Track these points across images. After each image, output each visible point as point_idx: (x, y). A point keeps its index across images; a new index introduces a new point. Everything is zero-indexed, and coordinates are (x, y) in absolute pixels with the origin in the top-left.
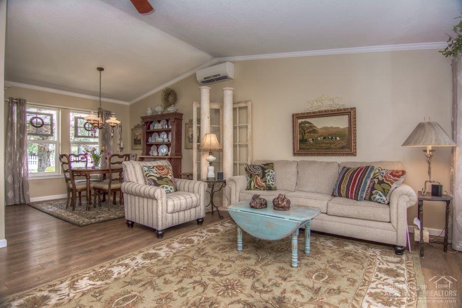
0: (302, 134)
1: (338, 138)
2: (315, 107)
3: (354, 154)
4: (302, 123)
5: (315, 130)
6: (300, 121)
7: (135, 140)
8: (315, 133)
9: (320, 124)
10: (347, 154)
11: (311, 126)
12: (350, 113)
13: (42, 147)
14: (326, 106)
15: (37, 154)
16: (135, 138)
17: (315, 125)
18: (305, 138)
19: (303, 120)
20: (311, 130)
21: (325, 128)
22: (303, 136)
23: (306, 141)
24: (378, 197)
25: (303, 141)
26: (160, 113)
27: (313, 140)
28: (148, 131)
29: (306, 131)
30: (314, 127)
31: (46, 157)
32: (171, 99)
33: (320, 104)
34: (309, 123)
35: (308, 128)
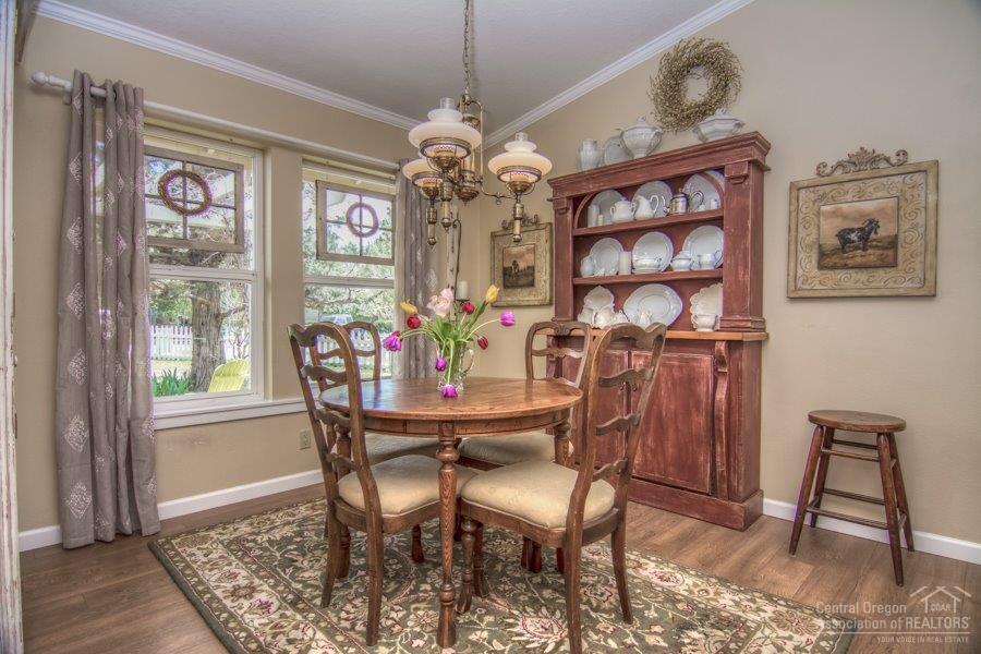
7: (506, 272)
13: (202, 303)
15: (190, 322)
16: (509, 264)
26: (640, 155)
28: (583, 231)
31: (213, 328)
32: (697, 89)
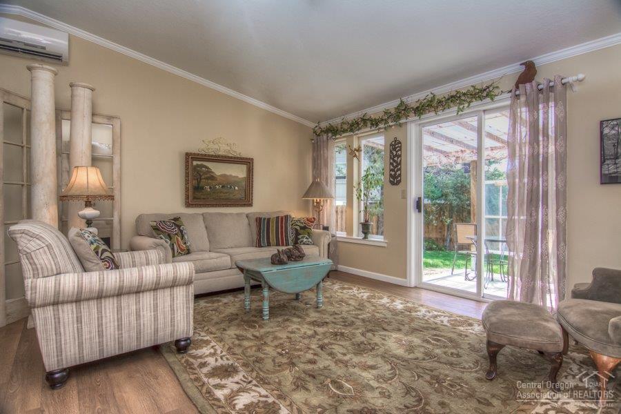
0: (197, 179)
1: (236, 188)
2: (212, 149)
3: (251, 205)
4: (198, 166)
5: (213, 176)
6: (195, 163)
8: (212, 180)
9: (219, 170)
10: (244, 205)
11: (209, 171)
12: (248, 163)
14: (223, 150)
17: (213, 170)
18: (200, 185)
19: (199, 163)
20: (208, 175)
21: (224, 176)
22: (199, 183)
23: (202, 188)
24: (305, 240)
25: (198, 188)
27: (210, 188)
29: (203, 177)
30: (213, 173)
33: (216, 147)
34: (206, 167)
35: (205, 173)
